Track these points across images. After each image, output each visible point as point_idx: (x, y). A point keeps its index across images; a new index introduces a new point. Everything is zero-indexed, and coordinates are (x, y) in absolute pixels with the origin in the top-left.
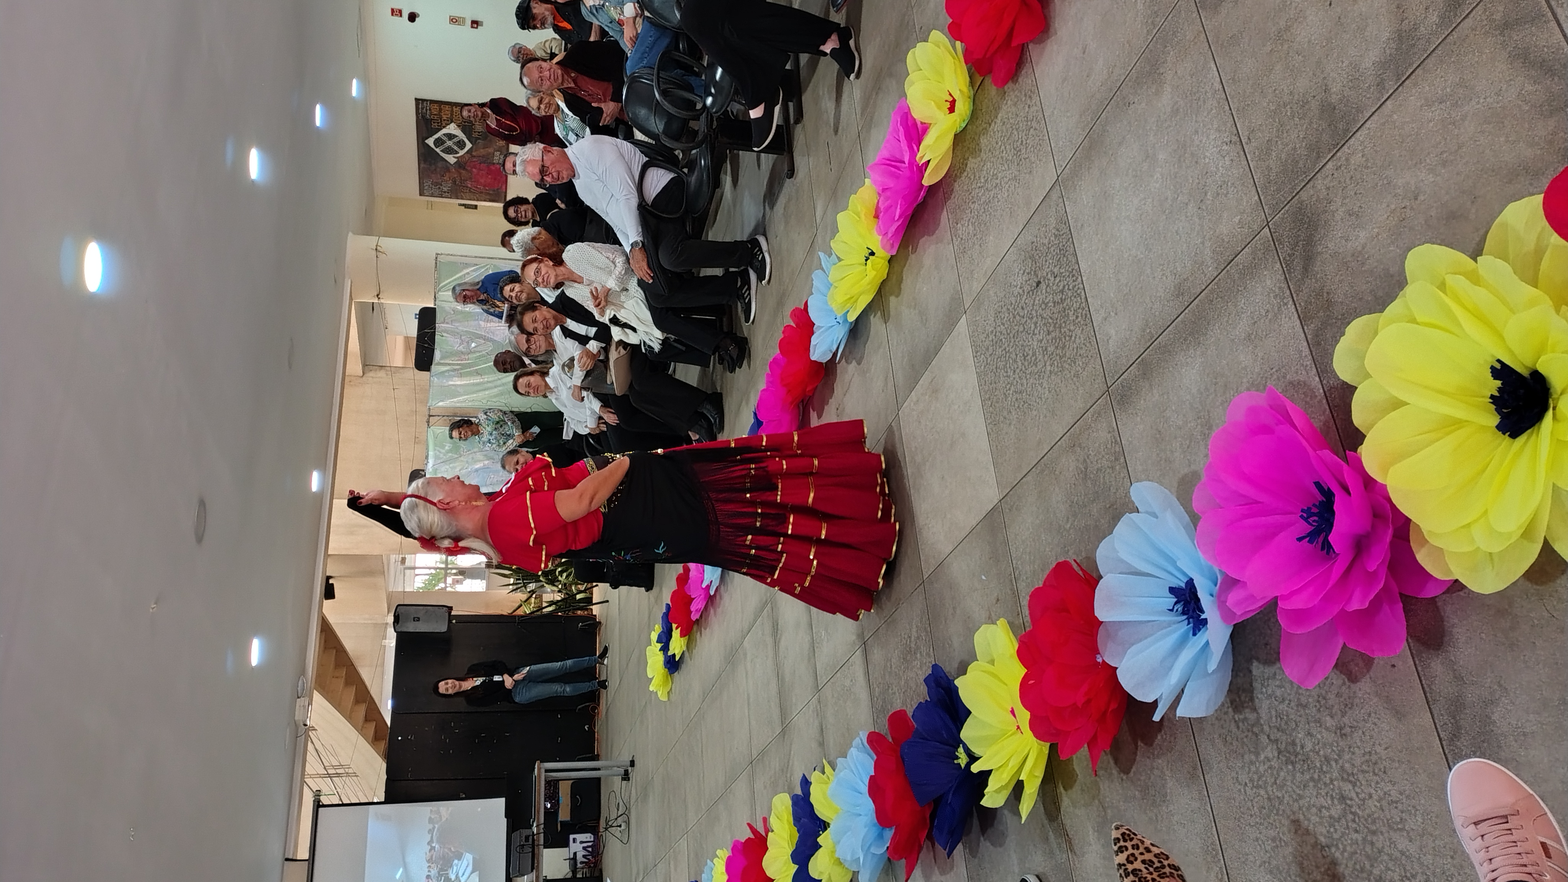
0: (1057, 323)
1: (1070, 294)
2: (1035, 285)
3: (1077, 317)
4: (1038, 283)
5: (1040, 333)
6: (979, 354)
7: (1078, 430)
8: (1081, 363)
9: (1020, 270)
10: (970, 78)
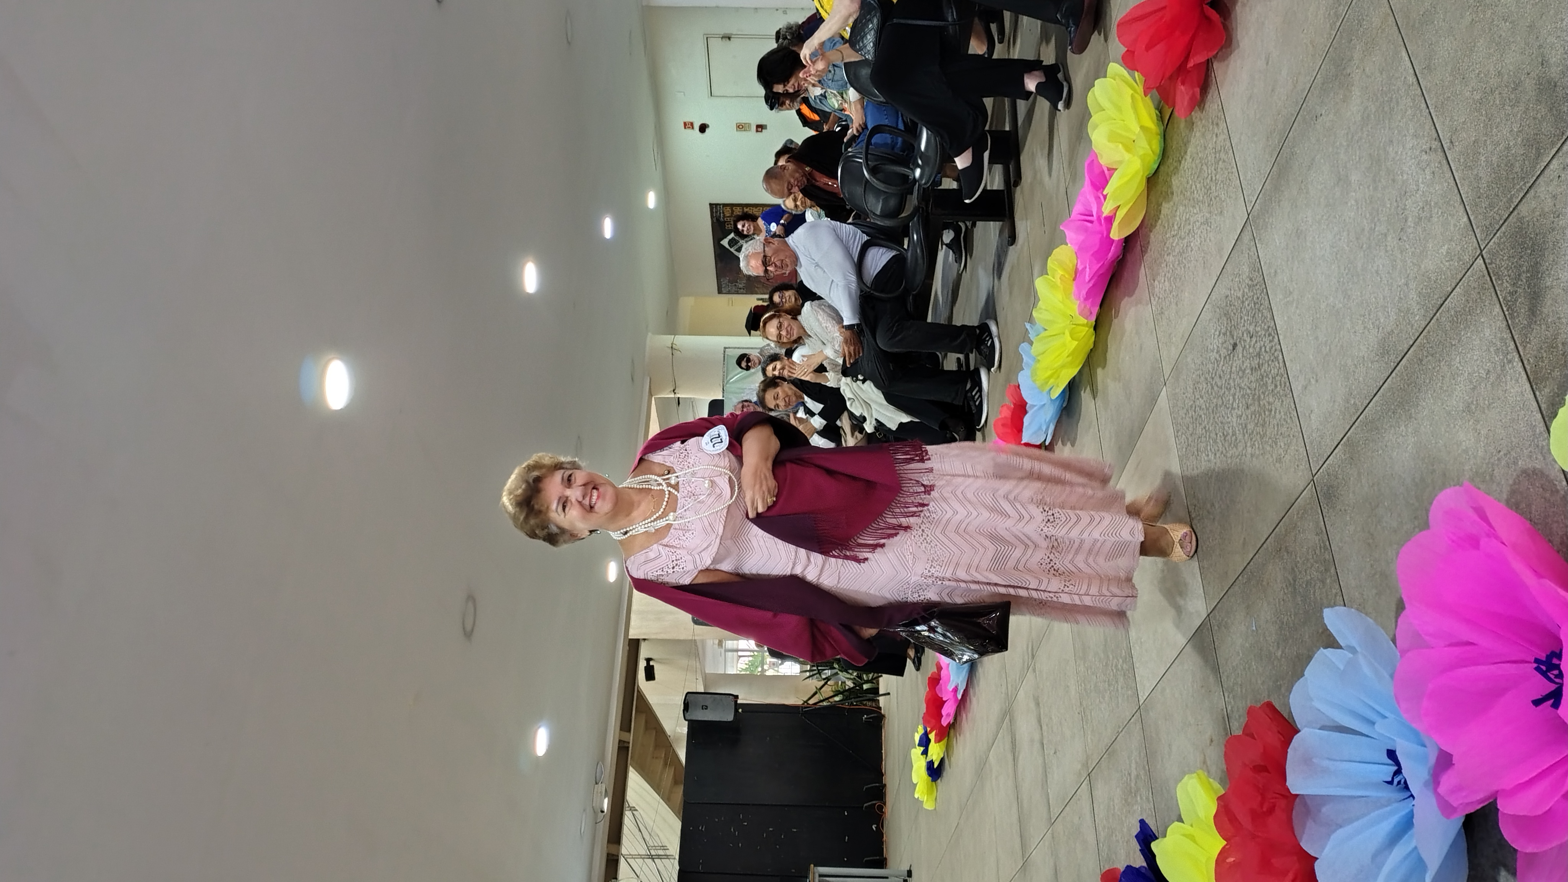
0: (1255, 394)
1: (1267, 359)
2: (1231, 348)
3: (1276, 386)
4: (1235, 346)
5: (1238, 407)
6: (1180, 433)
7: (1283, 530)
8: (1282, 444)
9: (1216, 331)
10: (1160, 112)
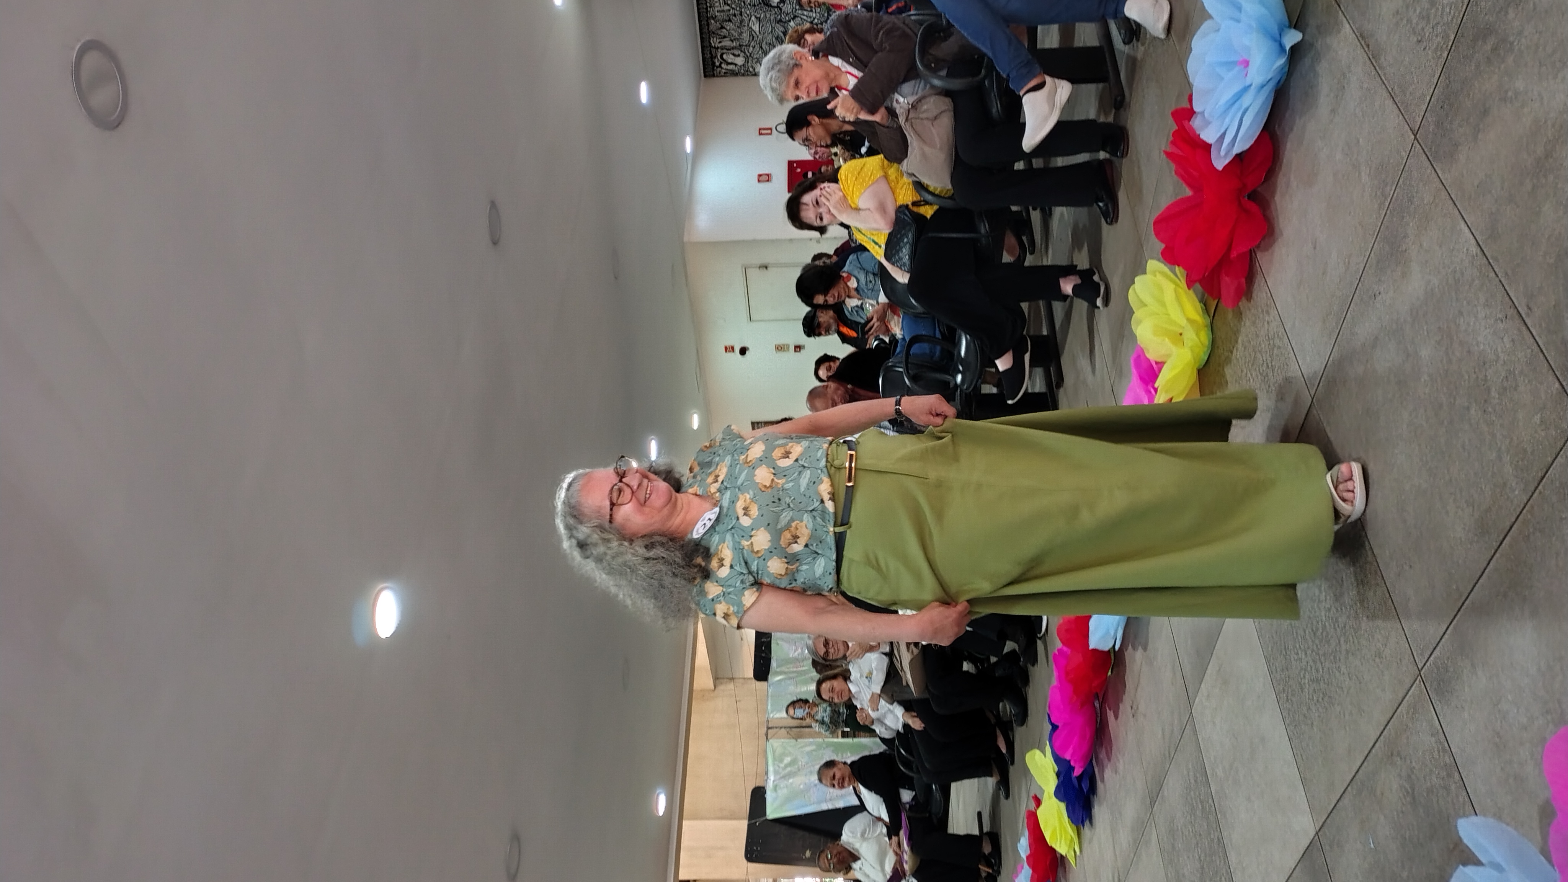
7: (1393, 732)
10: (1205, 305)
